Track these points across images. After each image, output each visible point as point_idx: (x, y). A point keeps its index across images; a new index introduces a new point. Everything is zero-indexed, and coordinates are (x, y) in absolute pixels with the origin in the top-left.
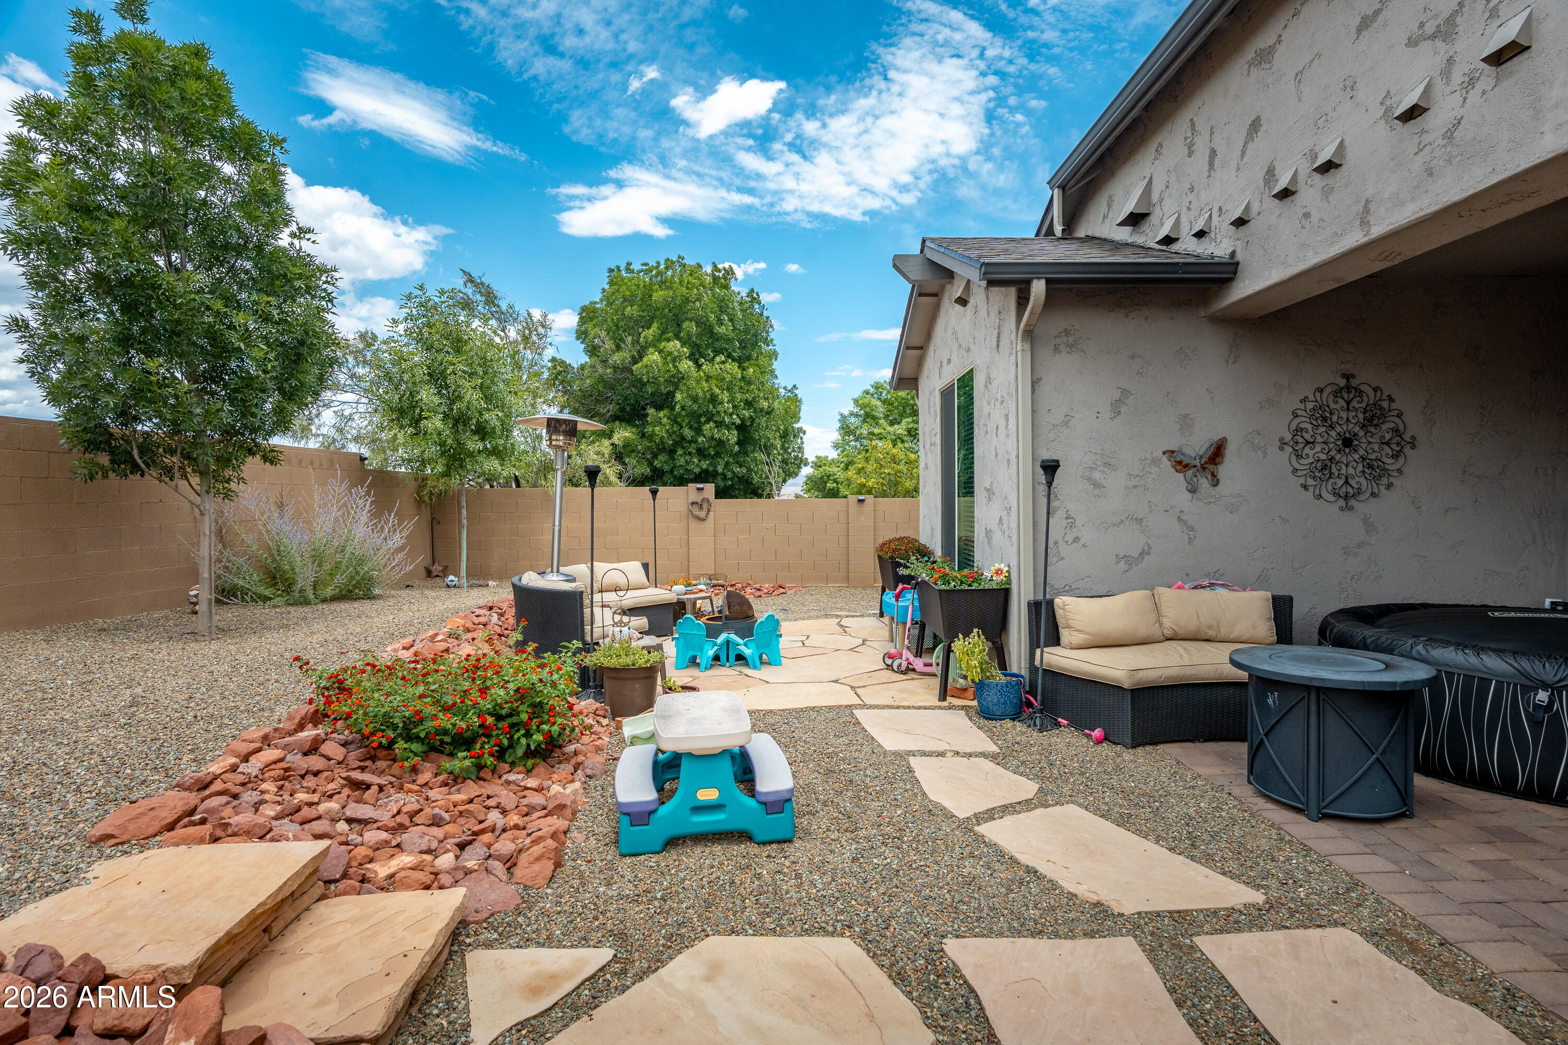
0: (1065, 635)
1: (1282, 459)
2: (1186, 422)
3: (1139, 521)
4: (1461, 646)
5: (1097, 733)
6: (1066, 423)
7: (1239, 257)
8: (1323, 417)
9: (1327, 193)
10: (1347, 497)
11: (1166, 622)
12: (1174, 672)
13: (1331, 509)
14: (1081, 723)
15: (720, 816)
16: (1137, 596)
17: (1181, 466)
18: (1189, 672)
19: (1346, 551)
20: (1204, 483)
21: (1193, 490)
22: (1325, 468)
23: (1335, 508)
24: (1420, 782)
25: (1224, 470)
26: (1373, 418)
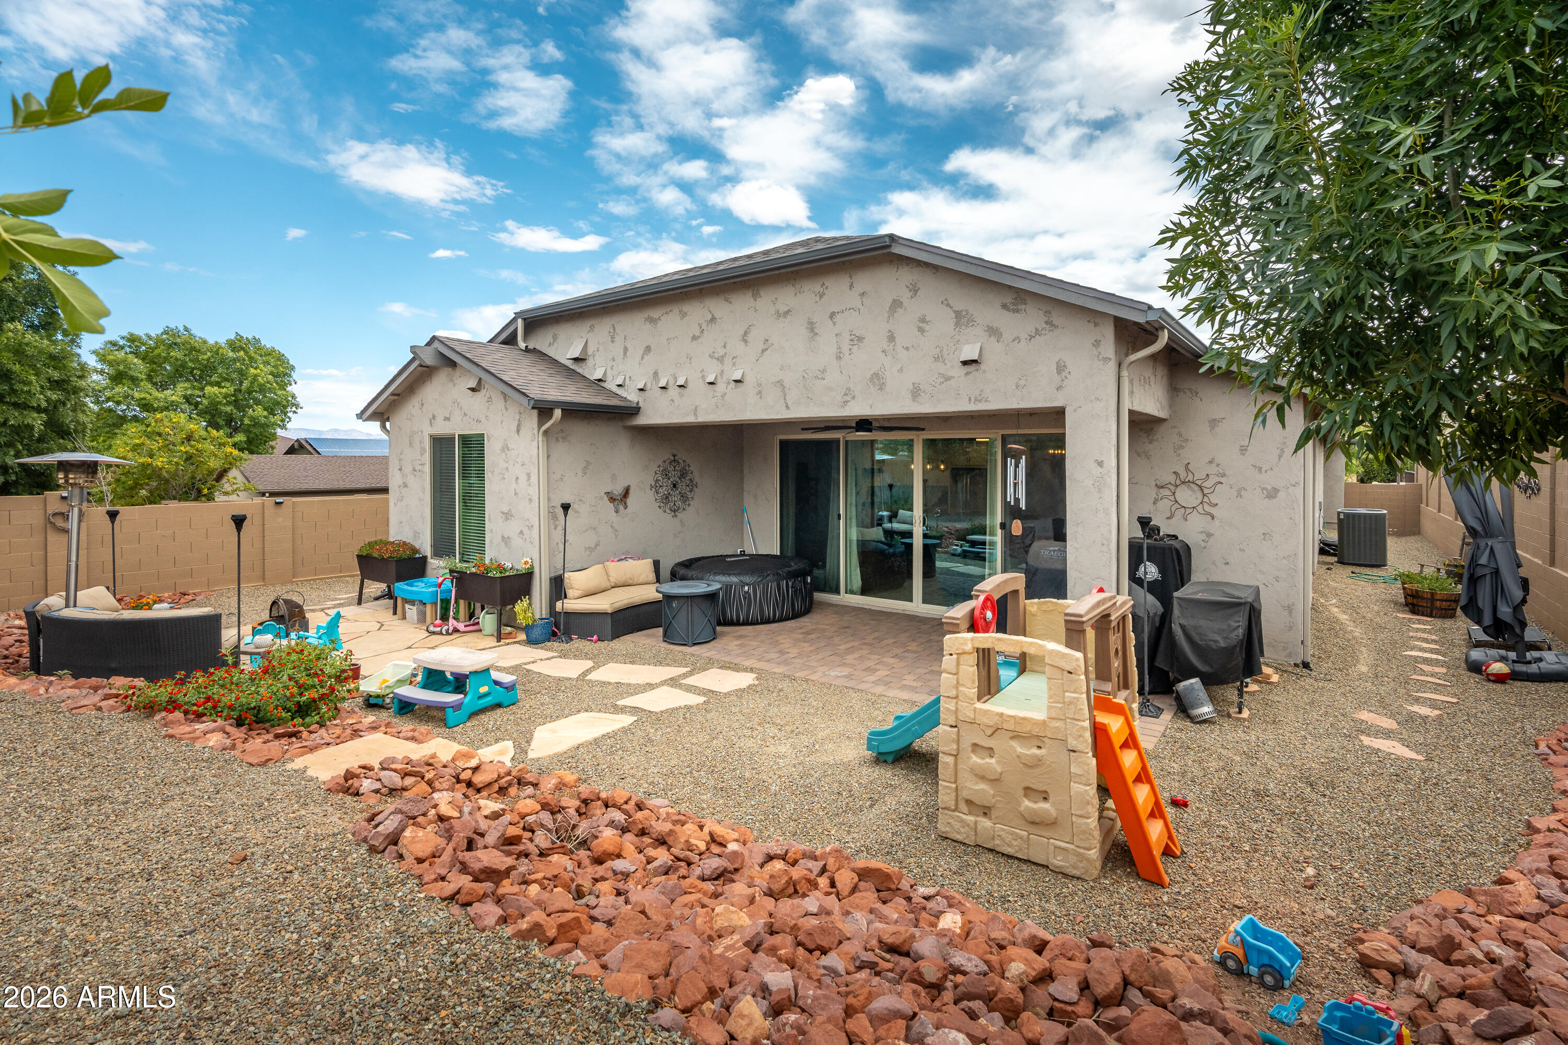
0: (570, 593)
1: (651, 494)
2: (614, 478)
3: (595, 529)
4: (724, 574)
5: (595, 637)
6: (561, 479)
7: (641, 405)
8: (666, 474)
9: (681, 396)
10: (674, 511)
11: (612, 579)
12: (626, 602)
13: (669, 517)
14: (584, 636)
15: (489, 698)
16: (598, 568)
17: (612, 500)
18: (631, 601)
19: (675, 536)
20: (621, 507)
21: (617, 512)
22: (667, 498)
23: (670, 516)
24: (718, 628)
25: (630, 501)
26: (683, 475)
